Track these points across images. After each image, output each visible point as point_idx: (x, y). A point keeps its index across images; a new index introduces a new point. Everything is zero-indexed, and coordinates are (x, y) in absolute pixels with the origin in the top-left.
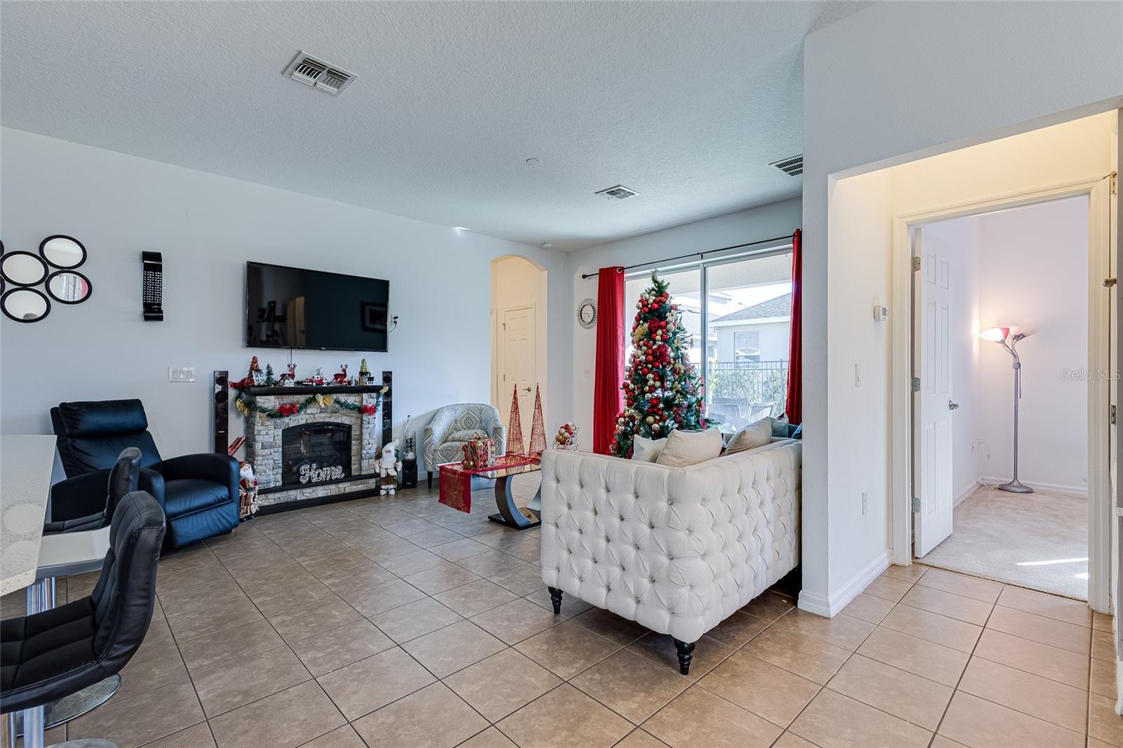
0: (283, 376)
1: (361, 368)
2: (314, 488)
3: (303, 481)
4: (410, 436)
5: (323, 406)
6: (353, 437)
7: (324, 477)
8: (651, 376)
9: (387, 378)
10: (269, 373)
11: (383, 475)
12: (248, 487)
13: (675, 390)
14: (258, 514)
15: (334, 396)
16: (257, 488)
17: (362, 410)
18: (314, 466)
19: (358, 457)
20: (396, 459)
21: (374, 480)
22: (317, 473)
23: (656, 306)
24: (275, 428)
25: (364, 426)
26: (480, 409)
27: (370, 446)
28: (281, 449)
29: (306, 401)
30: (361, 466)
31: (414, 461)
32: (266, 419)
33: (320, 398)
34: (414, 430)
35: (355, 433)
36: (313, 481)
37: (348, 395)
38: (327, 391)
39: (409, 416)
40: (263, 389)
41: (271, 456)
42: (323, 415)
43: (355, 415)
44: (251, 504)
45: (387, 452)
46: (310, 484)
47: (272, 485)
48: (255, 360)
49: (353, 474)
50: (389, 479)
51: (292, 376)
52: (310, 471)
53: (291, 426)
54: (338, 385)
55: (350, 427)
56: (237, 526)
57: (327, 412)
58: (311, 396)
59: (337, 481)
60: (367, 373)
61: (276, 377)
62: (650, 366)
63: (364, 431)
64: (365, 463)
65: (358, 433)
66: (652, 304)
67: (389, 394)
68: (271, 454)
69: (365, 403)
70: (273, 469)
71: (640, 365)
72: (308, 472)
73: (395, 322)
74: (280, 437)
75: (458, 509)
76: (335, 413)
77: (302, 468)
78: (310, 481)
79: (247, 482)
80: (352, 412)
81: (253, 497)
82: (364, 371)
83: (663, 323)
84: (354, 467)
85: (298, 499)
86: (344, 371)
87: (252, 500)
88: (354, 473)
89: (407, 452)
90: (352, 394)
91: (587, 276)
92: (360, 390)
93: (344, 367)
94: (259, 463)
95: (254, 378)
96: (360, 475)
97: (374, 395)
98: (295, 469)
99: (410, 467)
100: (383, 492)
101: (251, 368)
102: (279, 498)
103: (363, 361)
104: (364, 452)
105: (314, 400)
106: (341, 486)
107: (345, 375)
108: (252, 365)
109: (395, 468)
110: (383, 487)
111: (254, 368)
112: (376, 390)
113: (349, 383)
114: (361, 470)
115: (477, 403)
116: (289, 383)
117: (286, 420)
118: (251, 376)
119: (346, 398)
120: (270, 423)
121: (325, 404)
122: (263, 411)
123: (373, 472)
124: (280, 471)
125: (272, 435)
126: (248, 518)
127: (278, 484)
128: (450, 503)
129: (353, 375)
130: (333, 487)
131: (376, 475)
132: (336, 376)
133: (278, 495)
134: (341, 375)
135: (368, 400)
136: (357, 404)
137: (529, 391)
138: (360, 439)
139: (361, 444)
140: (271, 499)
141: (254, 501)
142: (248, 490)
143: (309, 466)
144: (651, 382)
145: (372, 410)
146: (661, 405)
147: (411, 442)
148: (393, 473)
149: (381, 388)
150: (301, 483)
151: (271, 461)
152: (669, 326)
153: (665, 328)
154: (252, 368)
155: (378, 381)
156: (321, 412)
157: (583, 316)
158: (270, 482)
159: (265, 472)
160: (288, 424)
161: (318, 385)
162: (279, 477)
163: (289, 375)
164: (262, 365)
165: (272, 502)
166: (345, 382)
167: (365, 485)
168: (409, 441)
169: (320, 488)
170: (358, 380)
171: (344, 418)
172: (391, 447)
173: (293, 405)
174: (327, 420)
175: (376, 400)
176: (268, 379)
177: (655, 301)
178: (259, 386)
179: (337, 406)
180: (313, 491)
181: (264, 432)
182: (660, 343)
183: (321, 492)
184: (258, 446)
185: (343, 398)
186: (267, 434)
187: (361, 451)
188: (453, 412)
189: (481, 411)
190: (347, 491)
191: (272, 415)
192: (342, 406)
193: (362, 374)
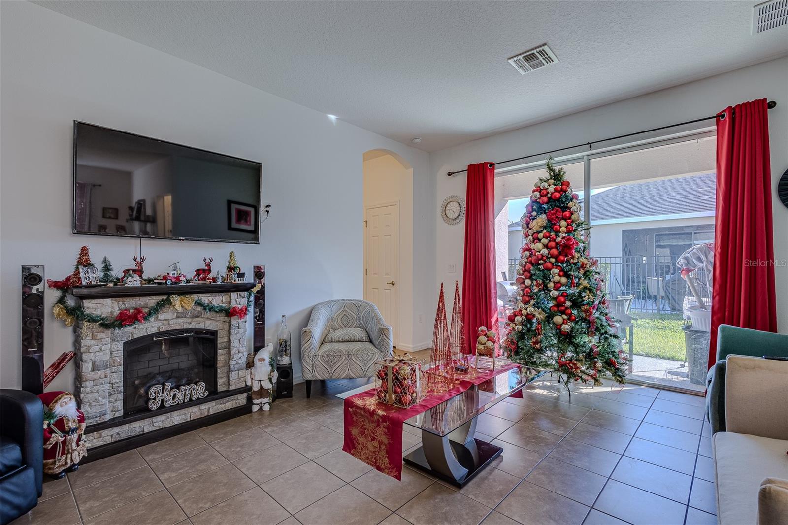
0: (126, 272)
1: (230, 263)
2: (169, 415)
3: (154, 406)
4: (285, 337)
5: (180, 309)
6: (219, 346)
7: (181, 398)
8: (556, 271)
9: (259, 274)
10: (107, 268)
11: (256, 388)
12: (67, 429)
13: (581, 287)
14: (84, 461)
15: (195, 297)
16: (84, 426)
17: (230, 313)
18: (169, 385)
19: (226, 369)
20: (271, 368)
21: (245, 395)
22: (172, 394)
23: (557, 195)
24: (113, 340)
25: (233, 331)
26: (356, 306)
27: (240, 354)
28: (121, 368)
29: (158, 303)
30: (229, 380)
31: (290, 367)
32: (99, 330)
33: (176, 300)
34: (288, 331)
35: (221, 340)
36: (167, 405)
37: (213, 294)
38: (184, 292)
39: (283, 316)
40: (93, 290)
41: (107, 380)
42: (181, 320)
43: (221, 319)
44: (73, 450)
45: (259, 360)
46: (163, 409)
47: (108, 417)
48: (84, 251)
49: (219, 390)
50: (262, 392)
51: (140, 272)
52: (163, 392)
53: (136, 337)
54: (201, 282)
55: (214, 333)
56: (35, 505)
57: (185, 317)
58: (165, 297)
59: (199, 402)
60: (236, 268)
61: (117, 272)
62: (553, 260)
63: (233, 337)
64: (233, 376)
65: (225, 340)
66: (552, 193)
67: (261, 293)
68: (106, 377)
69: (233, 304)
70: (111, 395)
71: (542, 259)
72: (159, 394)
73: (268, 212)
74: (121, 353)
75: (379, 468)
76: (197, 317)
77: (152, 390)
78: (162, 406)
79: (65, 422)
80: (218, 315)
81: (75, 440)
82: (232, 266)
83: (567, 213)
84: (220, 381)
85: (146, 431)
86: (208, 265)
87: (74, 445)
88: (220, 388)
89: (281, 356)
90: (217, 294)
91: (453, 173)
92: (227, 289)
93: (208, 261)
94: (88, 389)
95: (82, 275)
96: (227, 391)
97: (245, 294)
98: (142, 391)
99: (285, 373)
100: (255, 408)
101: (78, 262)
102: (118, 434)
103: (232, 254)
104: (233, 362)
105: (168, 302)
106: (204, 407)
107: (209, 271)
108: (80, 258)
109: (270, 380)
110: (255, 401)
111: (84, 260)
112: (247, 288)
113: (214, 280)
114: (229, 384)
115: (352, 299)
116: (134, 282)
117: (129, 329)
118: (77, 273)
119: (210, 299)
120: (106, 336)
121: (183, 307)
122: (92, 319)
123: (244, 385)
124: (121, 396)
125: (108, 352)
126: (68, 471)
127: (117, 415)
128: (363, 457)
129: (219, 270)
130: (194, 409)
131: (247, 389)
132: (198, 272)
133: (116, 430)
134: (204, 271)
135: (238, 300)
136: (224, 305)
137: (393, 284)
138: (229, 348)
139: (229, 353)
140: (107, 436)
141: (78, 445)
142: (66, 433)
143: (161, 386)
144: (557, 278)
145: (243, 313)
146: (568, 304)
147: (286, 345)
148: (267, 385)
149: (254, 285)
150: (149, 410)
151: (107, 386)
152: (573, 217)
153: (570, 218)
154: (80, 262)
155: (249, 278)
156: (178, 317)
157: (447, 212)
158: (104, 414)
159: (97, 401)
160: (132, 335)
161: (175, 283)
162: (120, 405)
163: (134, 271)
164: (96, 259)
165: (109, 440)
166: (209, 279)
167: (234, 402)
168: (284, 344)
169: (175, 414)
170: (225, 276)
171: (208, 323)
172: (265, 354)
173: (138, 311)
174: (186, 326)
175: (246, 299)
176: (106, 275)
177: (556, 190)
178: (89, 286)
179: (199, 309)
180: (168, 418)
181: (97, 348)
182: (564, 235)
183: (177, 418)
184: (86, 367)
185: (206, 299)
186: (101, 350)
187: (229, 362)
188: (329, 310)
189: (358, 307)
190: (211, 412)
191: (107, 324)
192: (205, 309)
193: (230, 269)
